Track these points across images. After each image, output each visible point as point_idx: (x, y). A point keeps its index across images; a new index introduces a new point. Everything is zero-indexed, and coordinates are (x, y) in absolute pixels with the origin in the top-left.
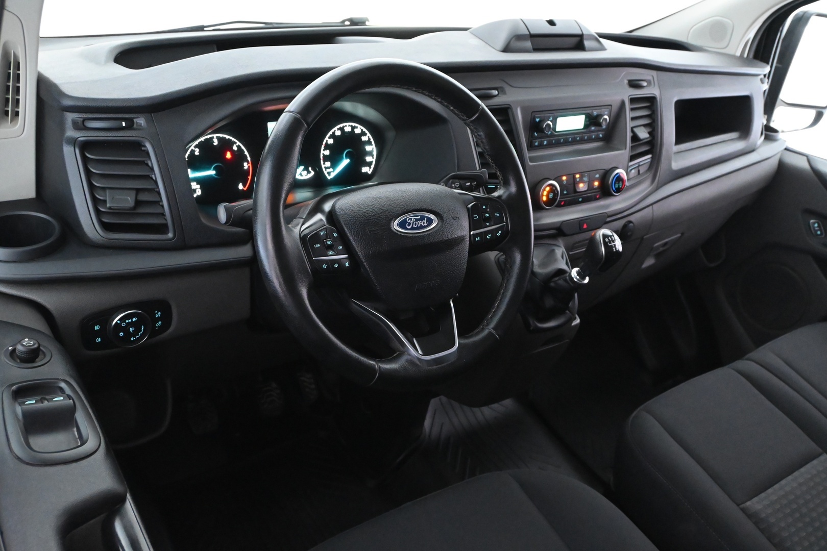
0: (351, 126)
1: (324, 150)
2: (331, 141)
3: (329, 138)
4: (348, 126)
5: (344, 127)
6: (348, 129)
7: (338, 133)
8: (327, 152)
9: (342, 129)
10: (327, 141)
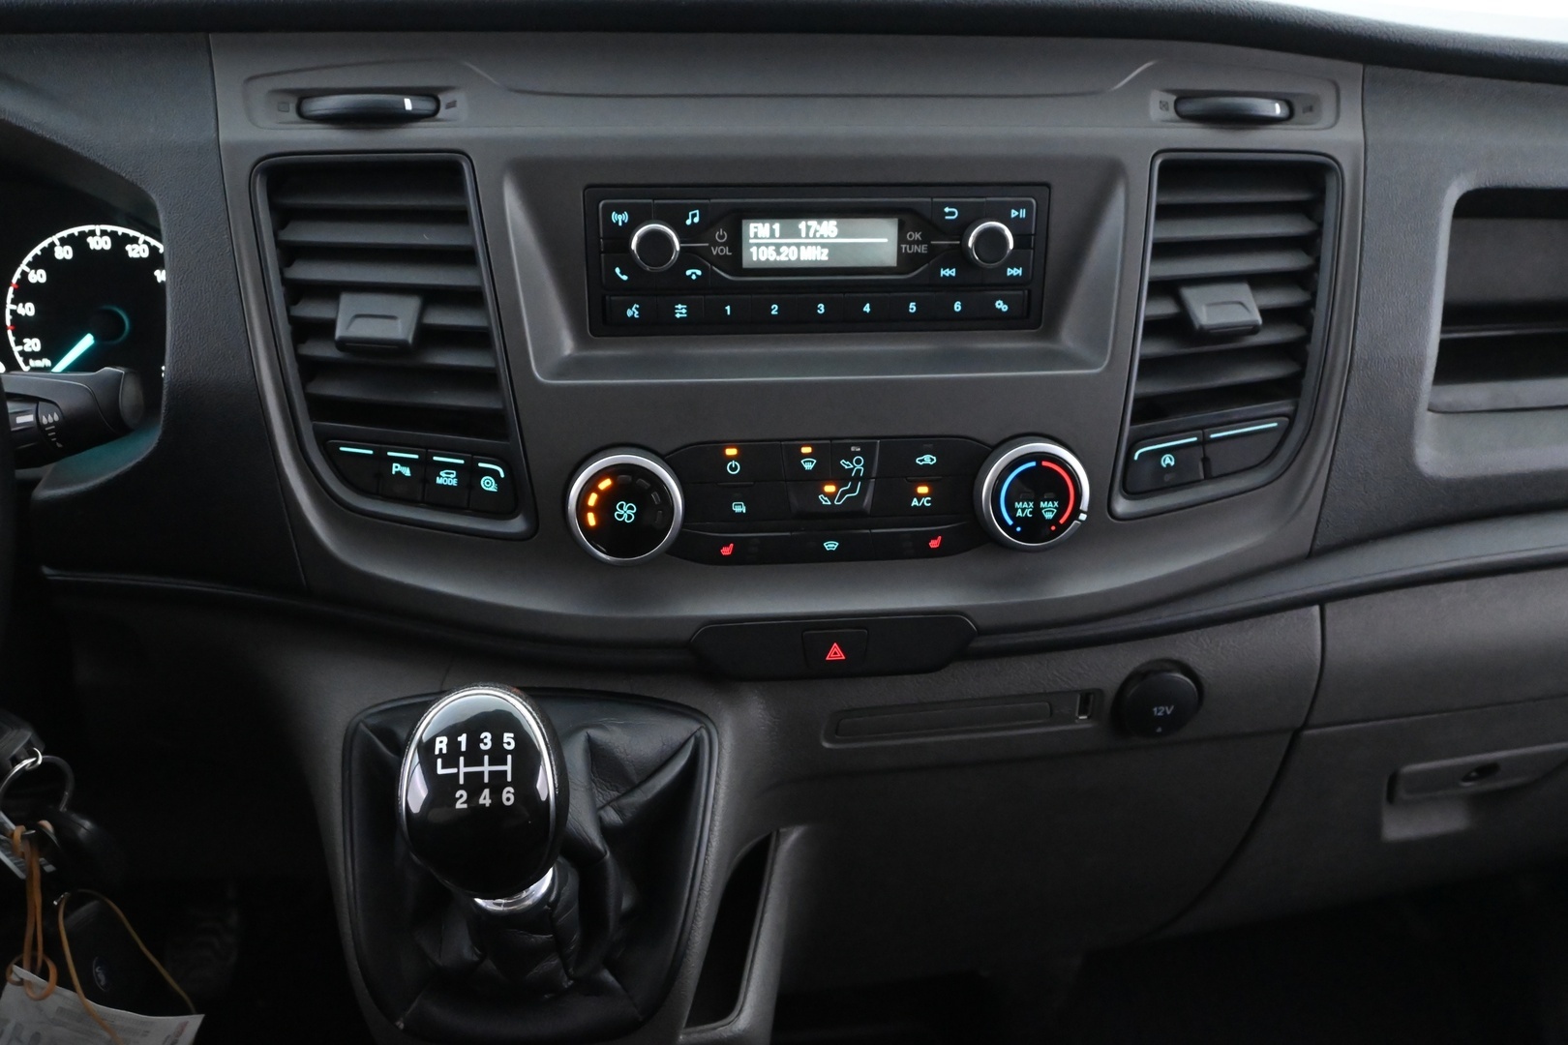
0: (113, 235)
1: (15, 302)
2: (38, 277)
3: (33, 265)
4: (98, 233)
5: (84, 235)
6: (99, 243)
7: (63, 253)
8: (28, 310)
9: (78, 243)
10: (24, 274)
